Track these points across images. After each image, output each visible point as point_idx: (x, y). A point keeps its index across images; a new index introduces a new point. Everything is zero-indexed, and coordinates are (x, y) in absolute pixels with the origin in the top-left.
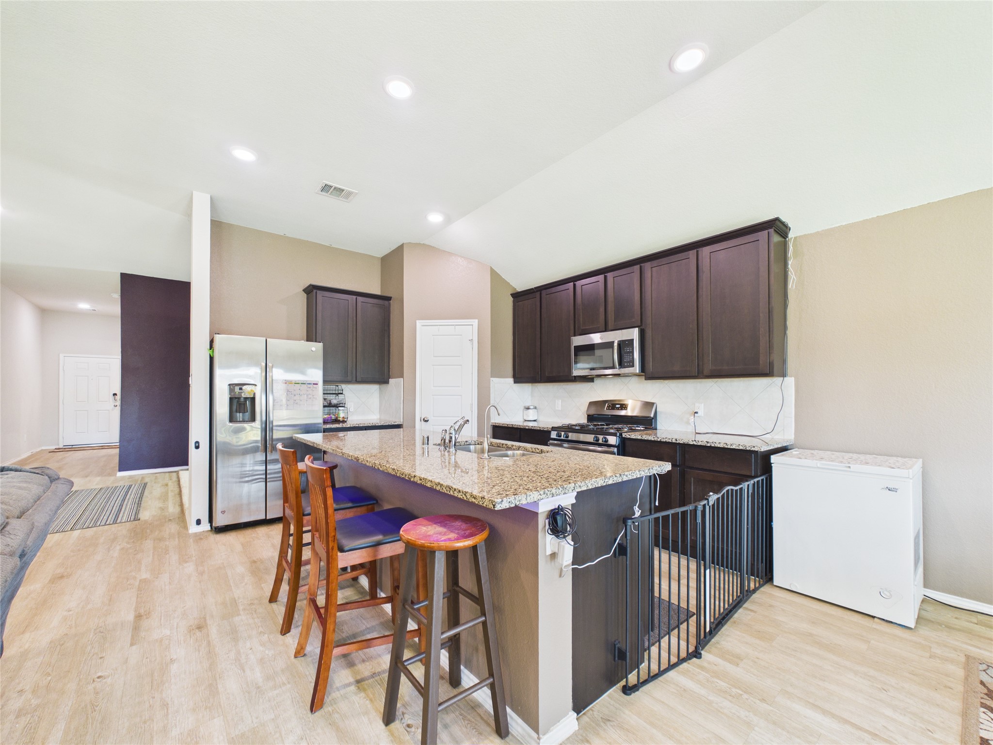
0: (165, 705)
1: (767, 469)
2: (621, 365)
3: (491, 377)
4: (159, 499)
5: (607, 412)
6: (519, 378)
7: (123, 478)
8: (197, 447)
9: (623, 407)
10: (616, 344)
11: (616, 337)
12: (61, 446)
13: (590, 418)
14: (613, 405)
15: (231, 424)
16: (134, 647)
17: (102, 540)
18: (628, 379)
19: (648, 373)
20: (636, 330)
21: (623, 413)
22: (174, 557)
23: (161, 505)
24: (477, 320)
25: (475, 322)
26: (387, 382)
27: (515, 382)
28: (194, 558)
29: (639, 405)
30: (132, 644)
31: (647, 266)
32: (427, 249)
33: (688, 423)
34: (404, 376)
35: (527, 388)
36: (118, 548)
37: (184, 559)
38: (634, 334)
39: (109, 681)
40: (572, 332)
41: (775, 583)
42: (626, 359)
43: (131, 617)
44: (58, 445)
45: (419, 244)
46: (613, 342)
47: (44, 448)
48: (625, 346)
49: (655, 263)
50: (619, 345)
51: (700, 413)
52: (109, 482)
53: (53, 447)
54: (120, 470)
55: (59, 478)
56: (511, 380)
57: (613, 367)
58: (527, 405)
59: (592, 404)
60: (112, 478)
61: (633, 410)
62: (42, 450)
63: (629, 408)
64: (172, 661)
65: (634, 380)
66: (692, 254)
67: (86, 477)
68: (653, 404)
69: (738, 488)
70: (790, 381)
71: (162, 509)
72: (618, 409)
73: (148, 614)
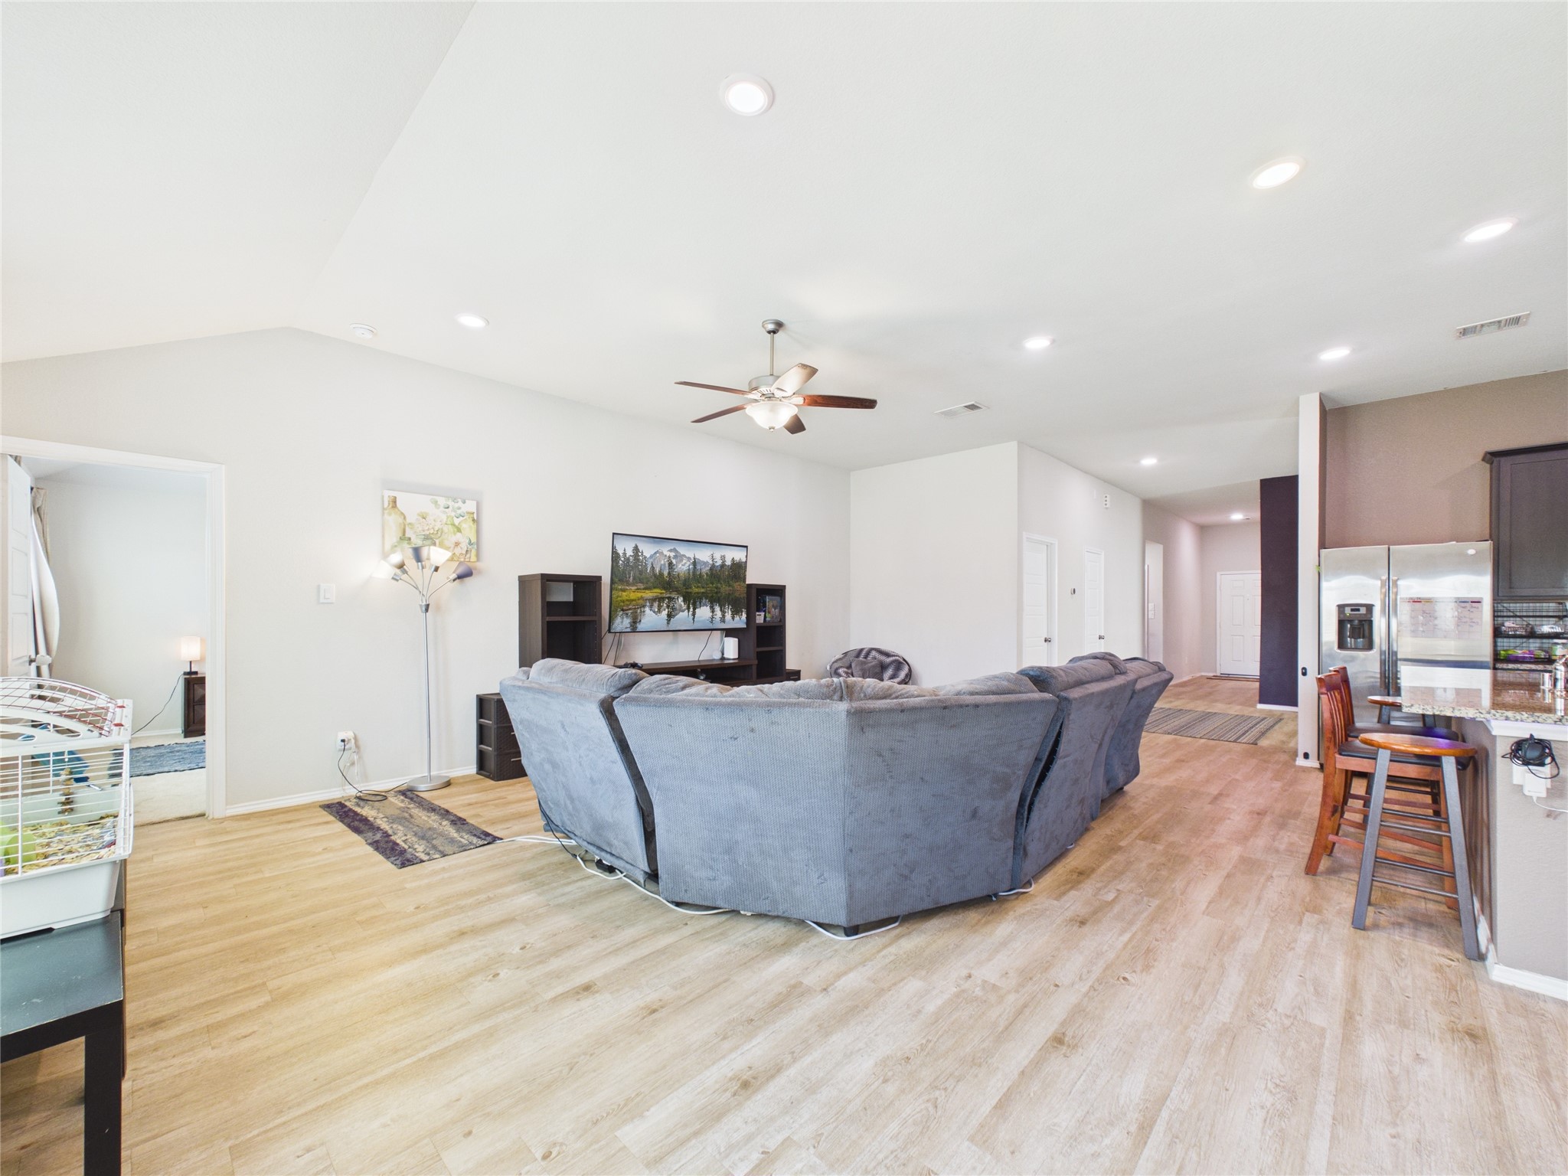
0: (1213, 830)
4: (1287, 734)
7: (1262, 711)
8: (1304, 674)
12: (1219, 675)
15: (1339, 651)
16: (1210, 805)
17: (1219, 749)
22: (1269, 774)
23: (1284, 739)
28: (1286, 781)
30: (1210, 804)
36: (1229, 757)
37: (1277, 777)
39: (1189, 811)
43: (1216, 793)
44: (1216, 672)
47: (1203, 674)
52: (1247, 711)
53: (1211, 674)
54: (1261, 702)
55: (1165, 670)
60: (1252, 709)
62: (1202, 676)
64: (1229, 819)
67: (1229, 704)
71: (1283, 742)
73: (1228, 796)
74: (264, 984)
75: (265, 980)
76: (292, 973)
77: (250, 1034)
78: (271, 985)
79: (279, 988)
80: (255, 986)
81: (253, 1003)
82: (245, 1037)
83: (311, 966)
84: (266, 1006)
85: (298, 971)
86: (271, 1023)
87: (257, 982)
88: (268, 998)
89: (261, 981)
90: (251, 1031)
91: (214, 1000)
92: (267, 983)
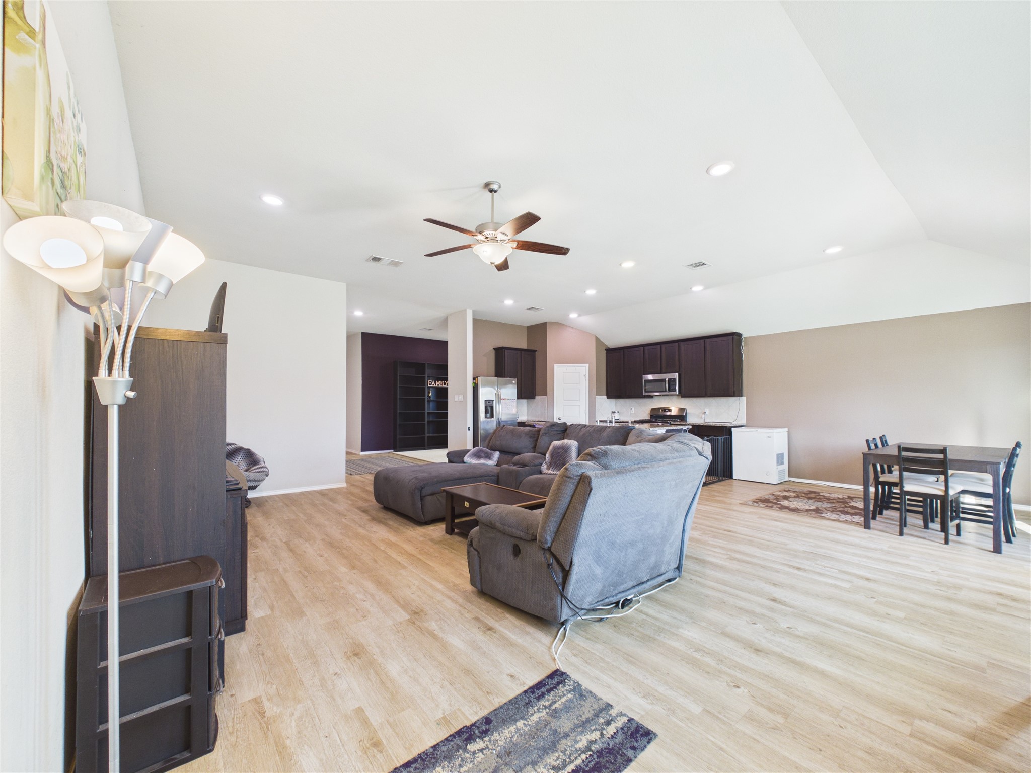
1: (730, 434)
2: (669, 390)
3: (597, 395)
5: (660, 412)
6: (610, 396)
8: (469, 430)
9: (670, 411)
10: (667, 380)
11: (667, 377)
13: (652, 416)
14: (664, 410)
15: (485, 419)
18: (672, 397)
19: (683, 394)
20: (676, 374)
21: (668, 413)
24: (588, 365)
25: (587, 365)
26: (534, 398)
27: (607, 398)
29: (677, 409)
31: (682, 344)
32: (559, 325)
33: (701, 418)
34: (548, 394)
35: (613, 401)
38: (676, 376)
40: (643, 372)
41: (734, 478)
42: (672, 387)
45: (556, 322)
46: (665, 379)
48: (671, 381)
49: (686, 343)
50: (668, 381)
51: (707, 413)
56: (605, 397)
57: (666, 391)
58: (613, 410)
59: (652, 410)
61: (674, 412)
63: (673, 411)
65: (675, 397)
66: (702, 341)
68: (684, 409)
69: (717, 438)
70: (744, 399)
72: (667, 412)
74: (911, 735)
75: (908, 738)
76: (884, 725)
77: (945, 710)
78: (906, 729)
79: (904, 722)
80: (920, 739)
81: (930, 728)
82: (950, 711)
83: (865, 717)
84: (922, 718)
85: (878, 722)
86: (928, 705)
87: (916, 742)
88: (917, 722)
89: (912, 740)
90: (945, 712)
91: (959, 757)
92: (908, 734)
